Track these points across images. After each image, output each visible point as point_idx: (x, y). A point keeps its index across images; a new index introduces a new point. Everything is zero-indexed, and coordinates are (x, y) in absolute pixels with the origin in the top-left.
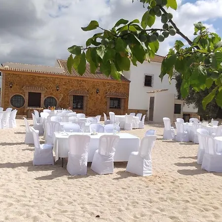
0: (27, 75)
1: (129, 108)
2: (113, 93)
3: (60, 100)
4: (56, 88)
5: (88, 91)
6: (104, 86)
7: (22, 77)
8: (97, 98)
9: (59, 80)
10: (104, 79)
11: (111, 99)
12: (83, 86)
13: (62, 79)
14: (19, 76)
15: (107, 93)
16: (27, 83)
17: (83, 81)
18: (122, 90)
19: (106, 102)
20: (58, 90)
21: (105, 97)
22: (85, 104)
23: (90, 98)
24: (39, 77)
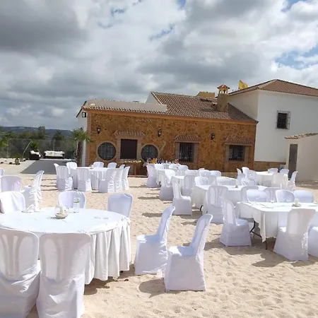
0: (119, 116)
1: (255, 160)
2: (234, 139)
3: (162, 149)
4: (156, 133)
5: (199, 136)
6: (222, 128)
7: (113, 119)
8: (212, 146)
9: (161, 122)
10: (221, 120)
11: (231, 147)
12: (193, 130)
13: (165, 120)
14: (108, 117)
15: (225, 139)
16: (120, 127)
17: (194, 122)
18: (246, 134)
19: (224, 152)
20: (159, 136)
21: (223, 145)
22: (195, 155)
23: (203, 146)
24: (135, 118)
